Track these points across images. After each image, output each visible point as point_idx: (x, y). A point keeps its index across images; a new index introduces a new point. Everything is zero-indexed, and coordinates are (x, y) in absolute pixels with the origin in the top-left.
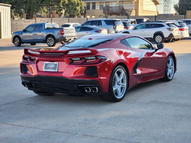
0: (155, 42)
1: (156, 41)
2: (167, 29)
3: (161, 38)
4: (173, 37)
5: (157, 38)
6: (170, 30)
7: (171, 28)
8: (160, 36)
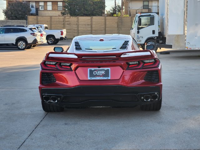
0: (17, 48)
1: (19, 47)
2: (31, 34)
3: (24, 43)
4: (37, 43)
5: (19, 44)
6: (34, 35)
7: (35, 33)
8: (23, 42)
